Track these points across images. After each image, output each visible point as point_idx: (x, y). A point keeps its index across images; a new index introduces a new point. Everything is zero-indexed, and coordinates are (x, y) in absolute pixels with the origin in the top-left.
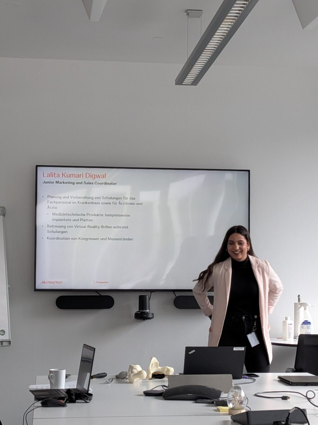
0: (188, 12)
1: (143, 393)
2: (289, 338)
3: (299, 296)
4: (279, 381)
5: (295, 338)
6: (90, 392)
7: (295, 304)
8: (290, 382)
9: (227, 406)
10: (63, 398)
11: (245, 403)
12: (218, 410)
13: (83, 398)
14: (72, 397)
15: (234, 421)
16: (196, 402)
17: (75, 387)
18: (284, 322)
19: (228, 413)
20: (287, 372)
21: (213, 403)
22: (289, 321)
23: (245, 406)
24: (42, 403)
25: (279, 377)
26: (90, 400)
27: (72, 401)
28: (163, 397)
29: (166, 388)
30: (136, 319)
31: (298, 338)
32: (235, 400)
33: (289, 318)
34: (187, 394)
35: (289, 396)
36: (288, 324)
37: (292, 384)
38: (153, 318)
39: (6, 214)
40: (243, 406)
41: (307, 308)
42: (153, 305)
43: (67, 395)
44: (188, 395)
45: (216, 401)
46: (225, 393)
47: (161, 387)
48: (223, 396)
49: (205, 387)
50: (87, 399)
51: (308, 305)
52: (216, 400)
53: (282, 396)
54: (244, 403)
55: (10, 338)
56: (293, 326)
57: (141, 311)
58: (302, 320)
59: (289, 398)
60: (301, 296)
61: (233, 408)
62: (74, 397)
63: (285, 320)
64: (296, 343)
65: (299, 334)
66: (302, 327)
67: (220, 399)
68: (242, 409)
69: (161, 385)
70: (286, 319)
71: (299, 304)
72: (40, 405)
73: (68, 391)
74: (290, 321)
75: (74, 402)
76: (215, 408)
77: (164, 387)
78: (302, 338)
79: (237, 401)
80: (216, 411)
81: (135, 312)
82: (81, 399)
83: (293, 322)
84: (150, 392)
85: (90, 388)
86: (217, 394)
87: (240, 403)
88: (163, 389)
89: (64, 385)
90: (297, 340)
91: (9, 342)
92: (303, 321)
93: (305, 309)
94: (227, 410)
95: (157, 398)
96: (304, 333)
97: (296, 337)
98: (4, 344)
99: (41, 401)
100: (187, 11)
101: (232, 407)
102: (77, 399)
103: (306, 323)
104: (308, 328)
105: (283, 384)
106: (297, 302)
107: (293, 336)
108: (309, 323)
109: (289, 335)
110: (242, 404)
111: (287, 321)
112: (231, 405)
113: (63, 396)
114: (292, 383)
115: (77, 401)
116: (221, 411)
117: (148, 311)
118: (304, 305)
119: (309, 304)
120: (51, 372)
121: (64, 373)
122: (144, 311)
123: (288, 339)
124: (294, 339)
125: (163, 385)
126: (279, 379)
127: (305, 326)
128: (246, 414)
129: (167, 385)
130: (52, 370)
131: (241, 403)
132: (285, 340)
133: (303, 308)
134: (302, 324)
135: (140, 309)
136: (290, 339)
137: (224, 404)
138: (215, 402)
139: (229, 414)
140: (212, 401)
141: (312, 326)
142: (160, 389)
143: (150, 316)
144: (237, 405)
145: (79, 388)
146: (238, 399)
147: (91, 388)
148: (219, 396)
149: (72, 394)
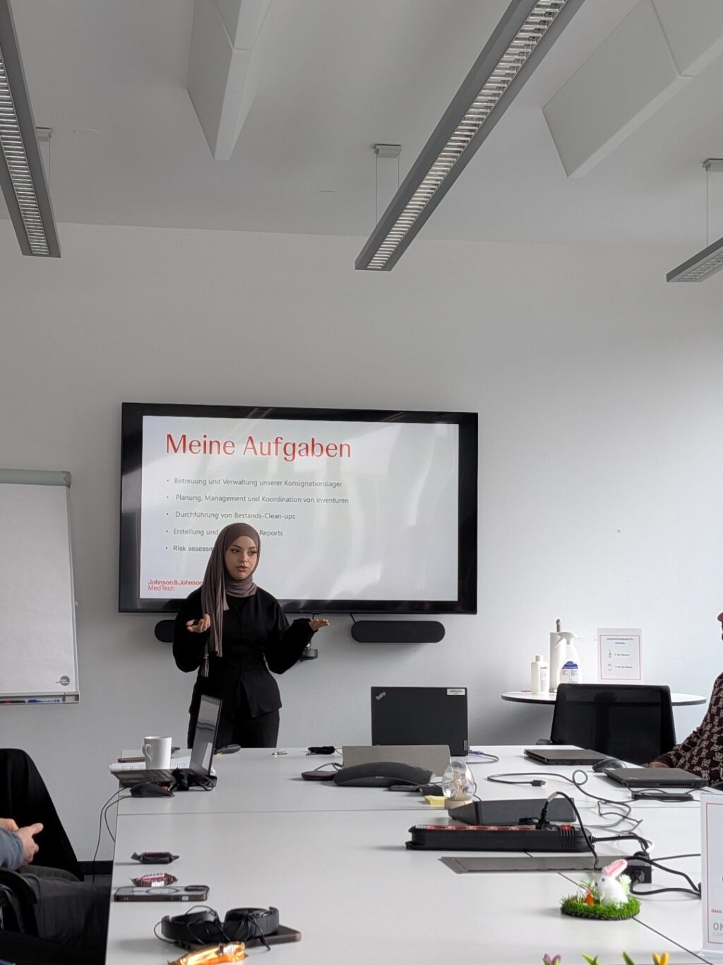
0: (376, 148)
1: (301, 777)
2: (542, 690)
3: (558, 621)
4: (526, 758)
5: (551, 690)
6: (211, 774)
7: (552, 634)
8: (544, 758)
9: (441, 794)
10: (167, 784)
11: (471, 789)
12: (427, 802)
13: (200, 783)
14: (183, 781)
15: (454, 818)
16: (390, 790)
17: (187, 767)
18: (533, 664)
19: (443, 806)
20: (537, 744)
21: (417, 790)
22: (541, 663)
23: (471, 795)
24: (132, 791)
25: (527, 752)
26: (213, 787)
27: (183, 788)
28: (335, 782)
29: (339, 768)
31: (556, 691)
32: (456, 786)
33: (542, 658)
34: (375, 776)
35: (544, 780)
36: (539, 669)
37: (550, 762)
38: (316, 657)
39: (72, 483)
40: (468, 794)
41: (572, 641)
43: (173, 779)
44: (377, 777)
45: (423, 788)
46: (437, 776)
47: (332, 766)
48: (435, 780)
49: (406, 765)
50: (207, 785)
51: (573, 637)
52: (424, 786)
53: (532, 780)
54: (469, 790)
55: (78, 690)
56: (547, 671)
58: (562, 661)
59: (544, 783)
60: (561, 621)
61: (451, 798)
62: (186, 782)
63: (534, 660)
64: (554, 698)
65: (558, 683)
66: (563, 673)
67: (430, 785)
68: (467, 799)
69: (331, 762)
70: (537, 659)
71: (559, 634)
72: (130, 794)
73: (176, 773)
74: (544, 663)
75: (186, 789)
76: (422, 799)
77: (337, 767)
78: (563, 690)
79: (458, 786)
80: (423, 802)
82: (198, 785)
83: (547, 664)
84: (312, 774)
85: (212, 769)
86: (426, 777)
87: (464, 790)
88: (335, 770)
89: (168, 763)
90: (556, 694)
91: (77, 697)
92: (565, 663)
93: (568, 643)
94: (442, 801)
95: (324, 784)
96: (566, 682)
97: (553, 690)
98: (68, 699)
99: (129, 789)
100: (375, 146)
101: (449, 796)
102: (190, 784)
103: (570, 665)
104: (573, 674)
105: (533, 762)
106: (555, 631)
107: (547, 688)
108: (575, 666)
109: (542, 686)
110: (466, 792)
111: (538, 662)
112: (448, 794)
113: (167, 780)
114: (548, 760)
115: (190, 788)
116: (431, 802)
118: (567, 636)
119: (574, 634)
120: (147, 741)
121: (168, 744)
123: (540, 693)
124: (550, 692)
125: (334, 762)
126: (526, 755)
127: (568, 671)
128: (474, 807)
129: (341, 763)
130: (150, 738)
131: (466, 789)
132: (535, 694)
133: (564, 641)
134: (563, 668)
136: (543, 693)
137: (438, 791)
138: (421, 790)
139: (445, 808)
140: (416, 787)
141: (579, 670)
142: (330, 769)
143: (312, 654)
144: (459, 793)
145: (195, 768)
146: (461, 784)
147: (214, 768)
148: (428, 780)
149: (182, 777)
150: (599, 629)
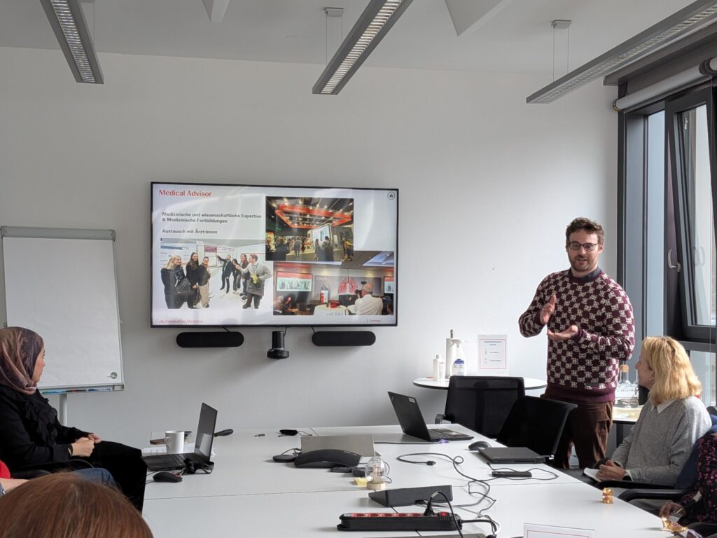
3: (452, 331)
5: (446, 377)
6: (211, 460)
7: (447, 339)
9: (364, 478)
13: (203, 467)
15: (372, 499)
16: (332, 471)
18: (434, 360)
19: (366, 486)
21: (350, 472)
22: (440, 360)
26: (211, 470)
28: (296, 464)
29: (298, 452)
30: (269, 359)
31: (449, 380)
33: (440, 357)
34: (322, 460)
35: (435, 461)
36: (439, 363)
38: (288, 356)
41: (460, 345)
42: (289, 342)
43: (185, 462)
45: (354, 470)
46: (364, 457)
49: (343, 451)
50: (208, 469)
53: (426, 461)
56: (444, 365)
57: (275, 349)
58: (454, 359)
59: (435, 463)
60: (454, 330)
63: (435, 358)
64: (448, 385)
65: (451, 375)
66: (454, 367)
70: (437, 357)
71: (451, 341)
74: (442, 359)
76: (352, 479)
78: (454, 380)
79: (376, 474)
80: (352, 483)
81: (267, 350)
83: (444, 361)
84: (280, 458)
86: (356, 459)
88: (295, 454)
90: (449, 383)
92: (456, 360)
93: (458, 346)
94: (365, 483)
96: (456, 374)
97: (448, 377)
101: (370, 480)
102: (196, 469)
103: (459, 361)
104: (461, 367)
106: (449, 337)
108: (462, 362)
109: (440, 373)
110: (382, 476)
111: (438, 359)
112: (369, 478)
117: (282, 349)
118: (457, 342)
119: (462, 341)
122: (278, 349)
123: (439, 380)
124: (445, 379)
127: (458, 365)
130: (169, 432)
131: (381, 474)
133: (455, 345)
134: (454, 364)
135: (273, 347)
136: (441, 380)
137: (362, 474)
138: (352, 471)
139: (367, 490)
140: (349, 469)
141: (465, 365)
143: (285, 355)
149: (190, 465)
150: (479, 336)
